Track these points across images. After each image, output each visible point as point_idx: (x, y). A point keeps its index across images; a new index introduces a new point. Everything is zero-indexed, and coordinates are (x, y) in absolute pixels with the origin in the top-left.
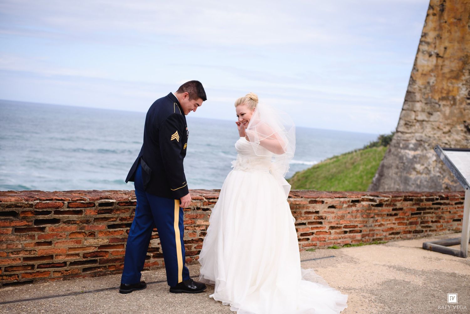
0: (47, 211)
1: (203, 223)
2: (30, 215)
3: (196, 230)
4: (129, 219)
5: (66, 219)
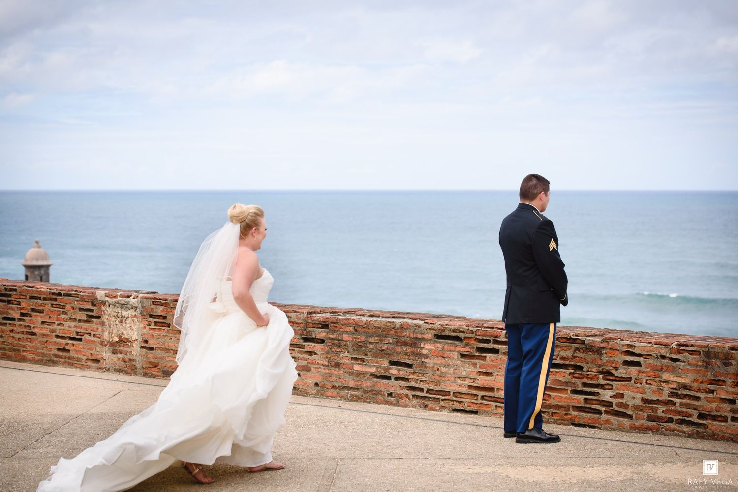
0: (486, 339)
1: (672, 379)
2: (473, 342)
3: (662, 387)
4: (572, 359)
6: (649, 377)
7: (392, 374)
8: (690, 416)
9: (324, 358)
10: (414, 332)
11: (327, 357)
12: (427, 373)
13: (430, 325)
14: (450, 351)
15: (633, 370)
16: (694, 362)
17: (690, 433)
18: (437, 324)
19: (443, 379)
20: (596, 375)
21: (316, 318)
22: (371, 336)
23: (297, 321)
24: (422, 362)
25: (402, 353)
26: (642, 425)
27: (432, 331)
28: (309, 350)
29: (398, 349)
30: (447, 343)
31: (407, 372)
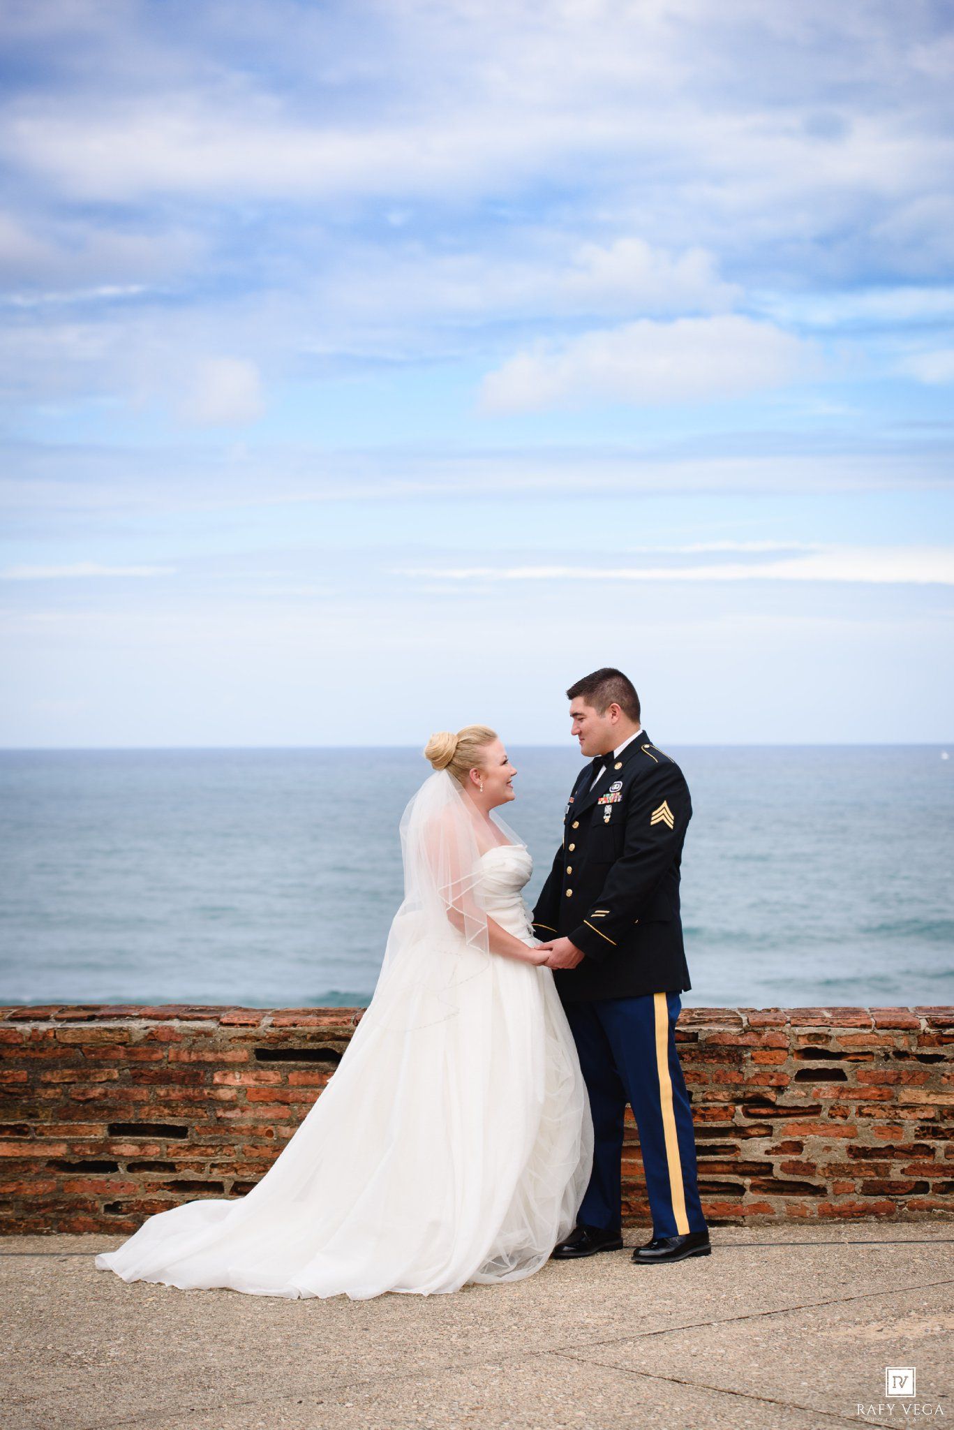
1: (924, 1100)
3: (901, 1119)
6: (866, 1100)
7: (121, 1155)
10: (190, 1050)
12: (234, 1145)
13: (244, 1029)
14: (306, 1086)
15: (826, 1090)
18: (263, 1025)
20: (726, 1109)
22: (49, 1067)
24: (219, 1119)
25: (151, 1103)
26: (851, 1206)
27: (247, 1043)
29: (142, 1093)
30: (295, 1067)
31: (168, 1147)
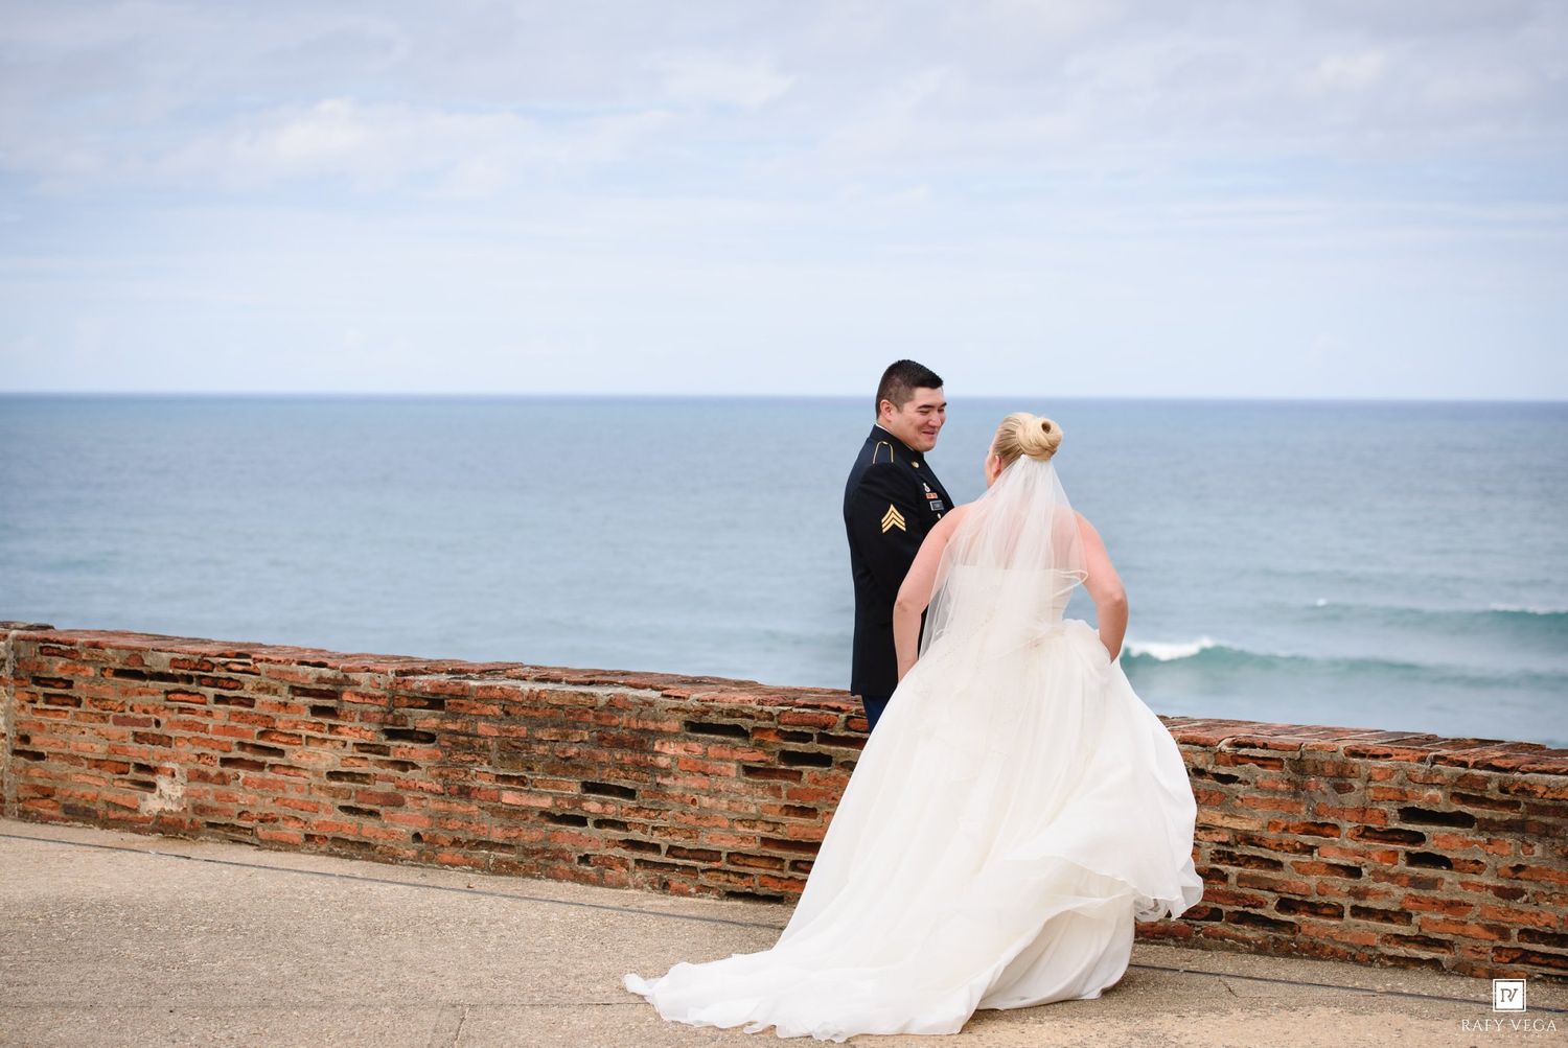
0: (802, 733)
1: (1219, 822)
2: (772, 739)
5: (842, 756)
7: (588, 812)
8: (1261, 904)
9: (433, 777)
10: (638, 718)
11: (441, 775)
12: (668, 810)
13: (676, 701)
14: (721, 759)
16: (1267, 783)
17: (1260, 942)
18: (691, 699)
19: (705, 824)
21: (415, 686)
22: (541, 726)
23: (372, 691)
24: (658, 784)
25: (610, 765)
27: (680, 714)
28: (399, 757)
29: (604, 755)
30: (713, 741)
31: (622, 807)
